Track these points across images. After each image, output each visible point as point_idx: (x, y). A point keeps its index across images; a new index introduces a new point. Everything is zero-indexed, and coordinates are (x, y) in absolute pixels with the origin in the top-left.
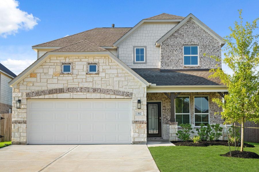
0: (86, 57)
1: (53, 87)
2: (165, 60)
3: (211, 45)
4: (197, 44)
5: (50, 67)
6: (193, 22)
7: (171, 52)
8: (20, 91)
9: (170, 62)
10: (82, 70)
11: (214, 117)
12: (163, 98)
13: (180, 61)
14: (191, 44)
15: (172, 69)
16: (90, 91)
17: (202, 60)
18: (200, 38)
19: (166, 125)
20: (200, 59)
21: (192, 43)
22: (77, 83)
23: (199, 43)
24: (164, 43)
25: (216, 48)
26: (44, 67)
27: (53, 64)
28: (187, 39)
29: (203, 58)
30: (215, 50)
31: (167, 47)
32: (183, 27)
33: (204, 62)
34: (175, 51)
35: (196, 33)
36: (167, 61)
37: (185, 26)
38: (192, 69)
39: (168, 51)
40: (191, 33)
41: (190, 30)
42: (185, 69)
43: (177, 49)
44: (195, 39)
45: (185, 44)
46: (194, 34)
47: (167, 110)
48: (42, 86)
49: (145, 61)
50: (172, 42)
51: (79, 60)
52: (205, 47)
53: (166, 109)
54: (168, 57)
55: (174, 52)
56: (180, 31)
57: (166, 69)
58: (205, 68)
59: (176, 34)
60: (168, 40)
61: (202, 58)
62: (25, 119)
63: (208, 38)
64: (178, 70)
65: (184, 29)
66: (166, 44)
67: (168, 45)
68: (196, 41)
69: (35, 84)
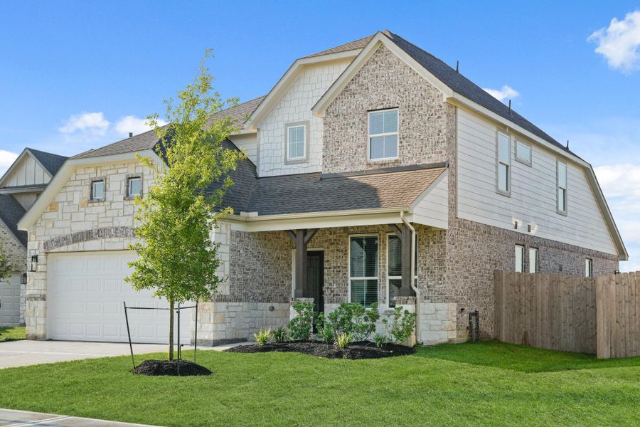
0: (124, 164)
1: (79, 229)
2: (332, 152)
3: (424, 105)
4: (396, 105)
5: (77, 188)
6: (389, 51)
7: (344, 131)
8: (38, 238)
9: (341, 154)
10: (118, 192)
11: (426, 286)
12: (326, 241)
13: (359, 150)
14: (382, 107)
15: (345, 171)
16: (129, 234)
17: (404, 144)
18: (402, 90)
19: (329, 305)
20: (401, 142)
21: (385, 103)
22: (110, 220)
23: (399, 102)
24: (329, 110)
25: (435, 111)
26: (68, 189)
27: (79, 183)
28: (374, 96)
29: (407, 139)
30: (432, 115)
31: (336, 118)
32: (366, 67)
33: (409, 148)
34: (351, 127)
35: (394, 78)
36: (334, 154)
37: (372, 63)
38: (383, 167)
39: (337, 128)
40: (383, 79)
41: (380, 73)
42: (370, 169)
43: (354, 123)
44: (391, 93)
45: (370, 109)
46: (390, 81)
47: (332, 270)
48: (64, 228)
49: (304, 157)
50: (345, 108)
51: (114, 171)
52: (411, 109)
53: (330, 268)
54: (337, 144)
55: (349, 130)
56: (360, 78)
57: (332, 172)
58: (410, 163)
59: (352, 87)
60: (338, 102)
61: (404, 138)
62: (43, 293)
63: (419, 86)
64: (356, 172)
65: (368, 71)
66: (333, 113)
67: (337, 116)
68: (392, 97)
69: (56, 225)
